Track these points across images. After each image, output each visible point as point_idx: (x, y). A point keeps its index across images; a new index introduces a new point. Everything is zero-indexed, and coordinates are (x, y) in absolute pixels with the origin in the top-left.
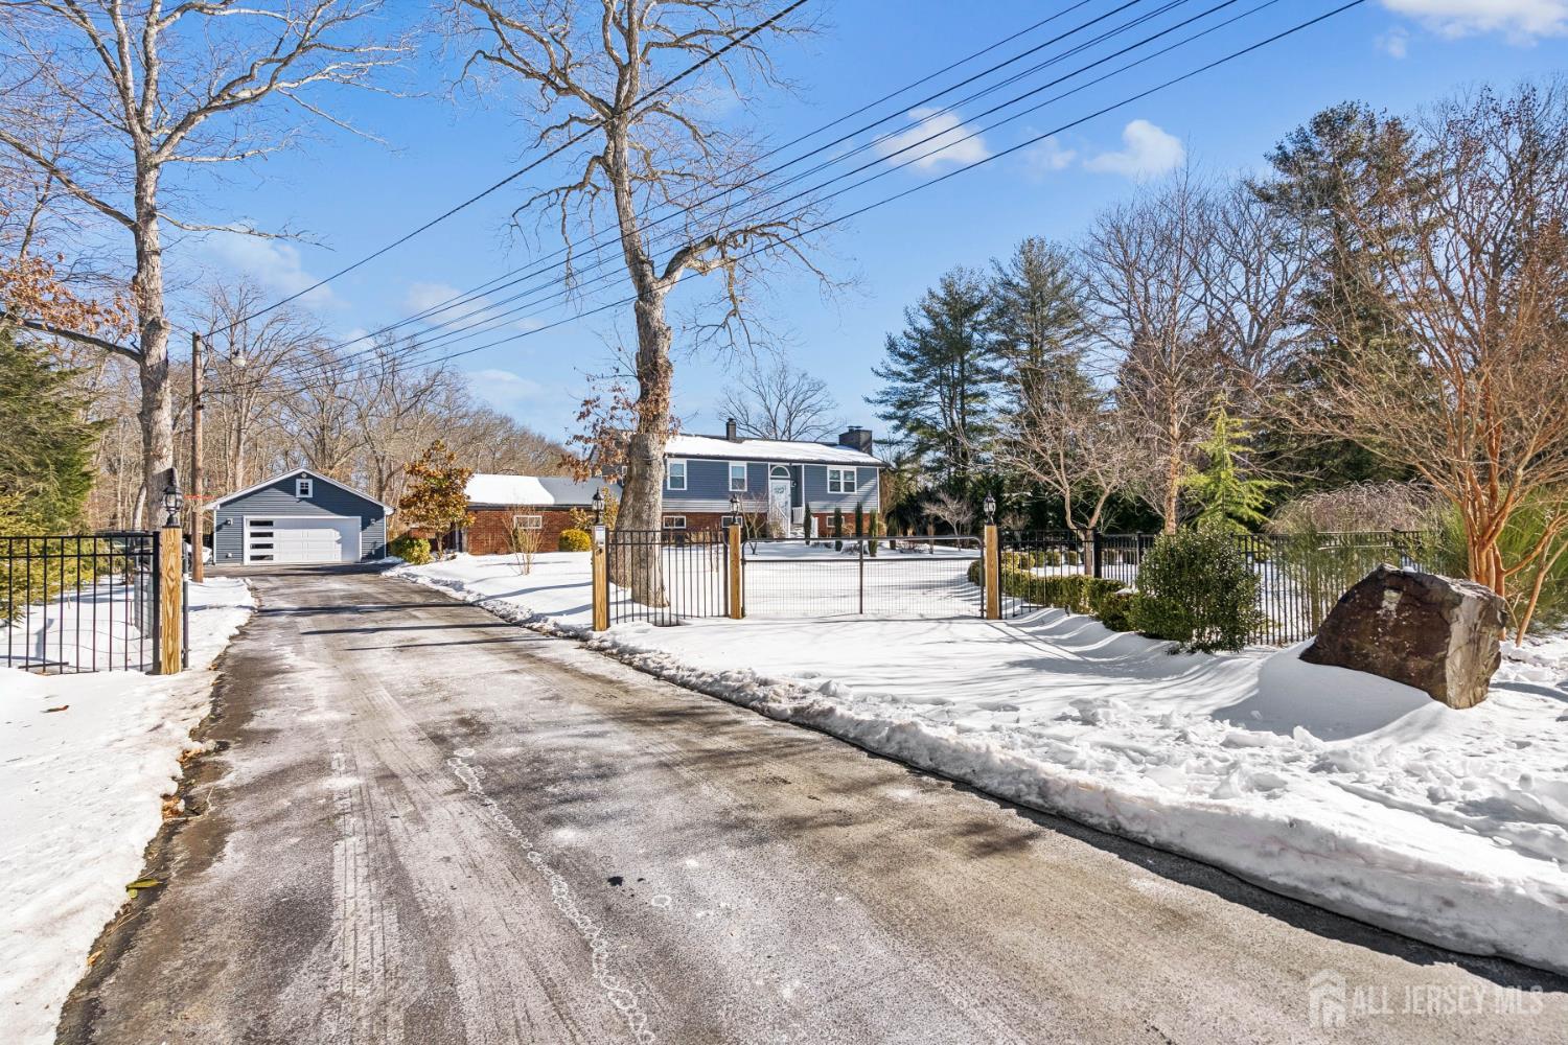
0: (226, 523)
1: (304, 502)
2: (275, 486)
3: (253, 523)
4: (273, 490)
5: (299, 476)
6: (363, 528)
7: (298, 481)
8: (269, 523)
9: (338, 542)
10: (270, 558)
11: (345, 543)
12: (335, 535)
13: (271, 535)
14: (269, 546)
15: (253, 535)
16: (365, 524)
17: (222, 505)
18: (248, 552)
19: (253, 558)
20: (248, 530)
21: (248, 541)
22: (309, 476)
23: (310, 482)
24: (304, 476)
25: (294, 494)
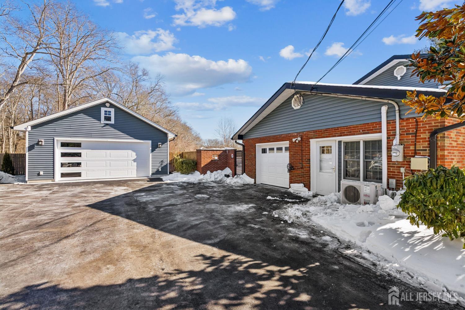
0: (38, 144)
1: (108, 127)
2: (84, 111)
3: (63, 145)
4: (82, 115)
5: (103, 105)
6: (153, 150)
7: (103, 109)
8: (78, 145)
9: (134, 161)
10: (79, 175)
11: (140, 162)
12: (133, 155)
13: (79, 155)
14: (79, 164)
15: (64, 155)
16: (154, 147)
17: (33, 127)
18: (59, 170)
19: (63, 175)
20: (59, 150)
21: (59, 159)
22: (112, 106)
23: (112, 110)
24: (108, 105)
25: (99, 120)
